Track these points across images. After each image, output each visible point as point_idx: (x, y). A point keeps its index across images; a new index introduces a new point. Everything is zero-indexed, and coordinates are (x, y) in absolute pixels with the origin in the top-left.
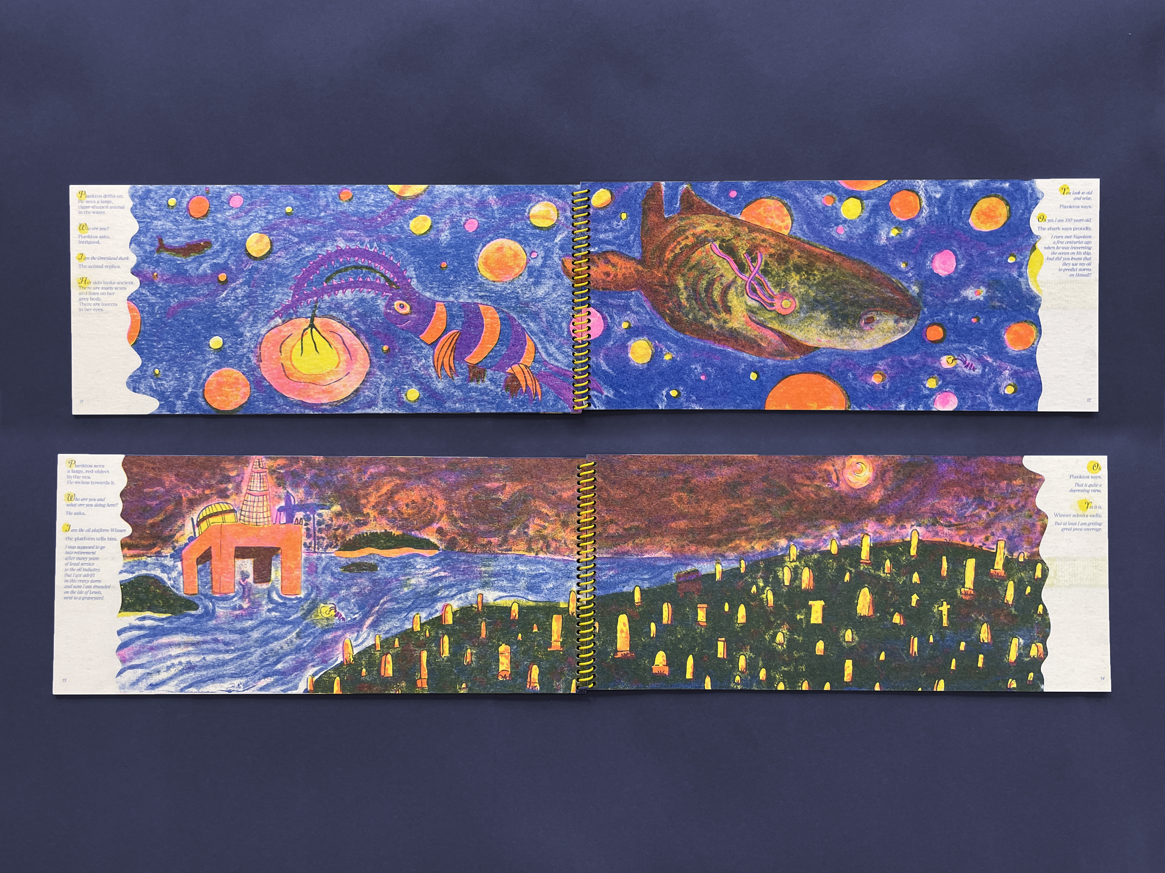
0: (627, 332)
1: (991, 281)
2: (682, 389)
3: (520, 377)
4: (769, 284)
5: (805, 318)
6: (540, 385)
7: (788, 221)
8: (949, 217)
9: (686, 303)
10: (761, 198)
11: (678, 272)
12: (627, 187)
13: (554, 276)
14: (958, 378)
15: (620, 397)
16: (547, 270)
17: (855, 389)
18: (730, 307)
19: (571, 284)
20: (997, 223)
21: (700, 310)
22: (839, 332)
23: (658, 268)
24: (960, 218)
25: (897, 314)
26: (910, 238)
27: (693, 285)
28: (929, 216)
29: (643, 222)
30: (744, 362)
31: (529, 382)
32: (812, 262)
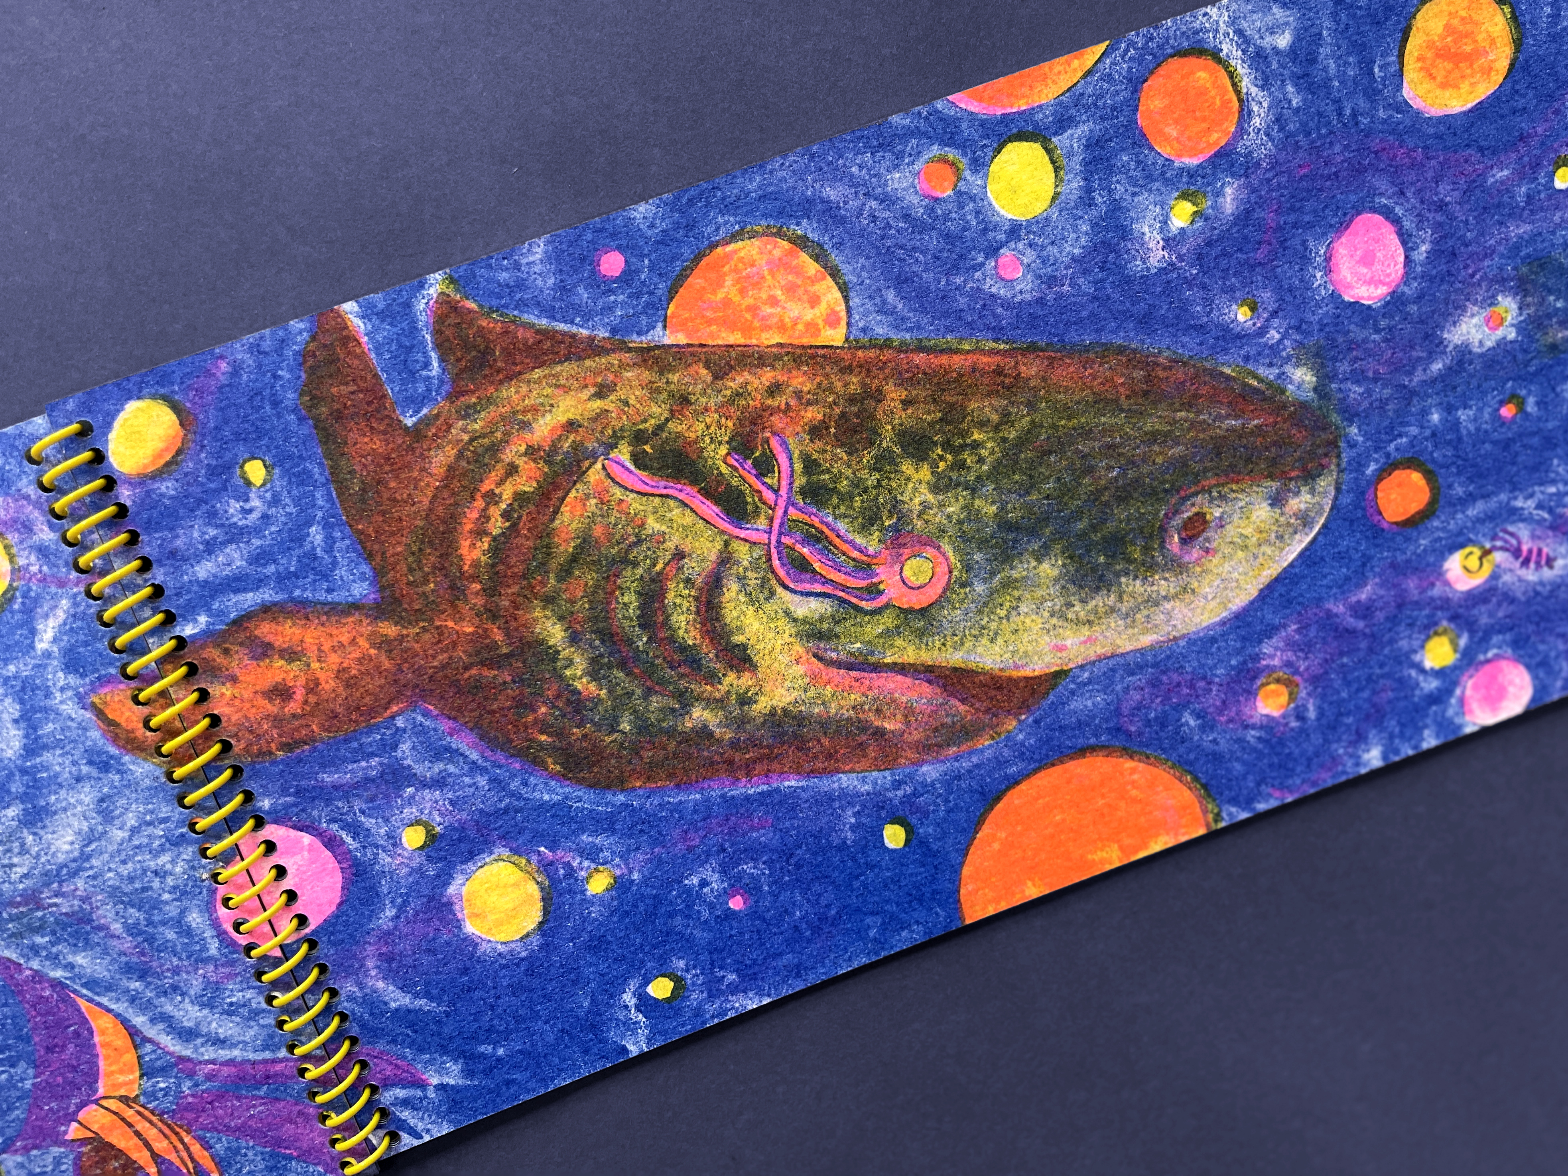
0: (429, 858)
1: (1524, 269)
2: (682, 964)
3: (121, 1140)
4: (842, 526)
5: (992, 593)
6: (201, 1140)
7: (831, 295)
8: (1337, 101)
9: (593, 687)
10: (713, 246)
11: (528, 595)
12: (224, 366)
13: (85, 769)
14: (1512, 608)
15: (488, 1072)
16: (52, 759)
17: (1217, 758)
18: (744, 647)
19: (159, 772)
20: (1488, 71)
21: (649, 692)
22: (1112, 600)
23: (453, 606)
24: (1372, 94)
25: (1271, 477)
26: (1237, 218)
27: (595, 619)
28: (1277, 120)
29: (335, 471)
30: (851, 804)
31: (161, 1145)
32: (952, 406)
